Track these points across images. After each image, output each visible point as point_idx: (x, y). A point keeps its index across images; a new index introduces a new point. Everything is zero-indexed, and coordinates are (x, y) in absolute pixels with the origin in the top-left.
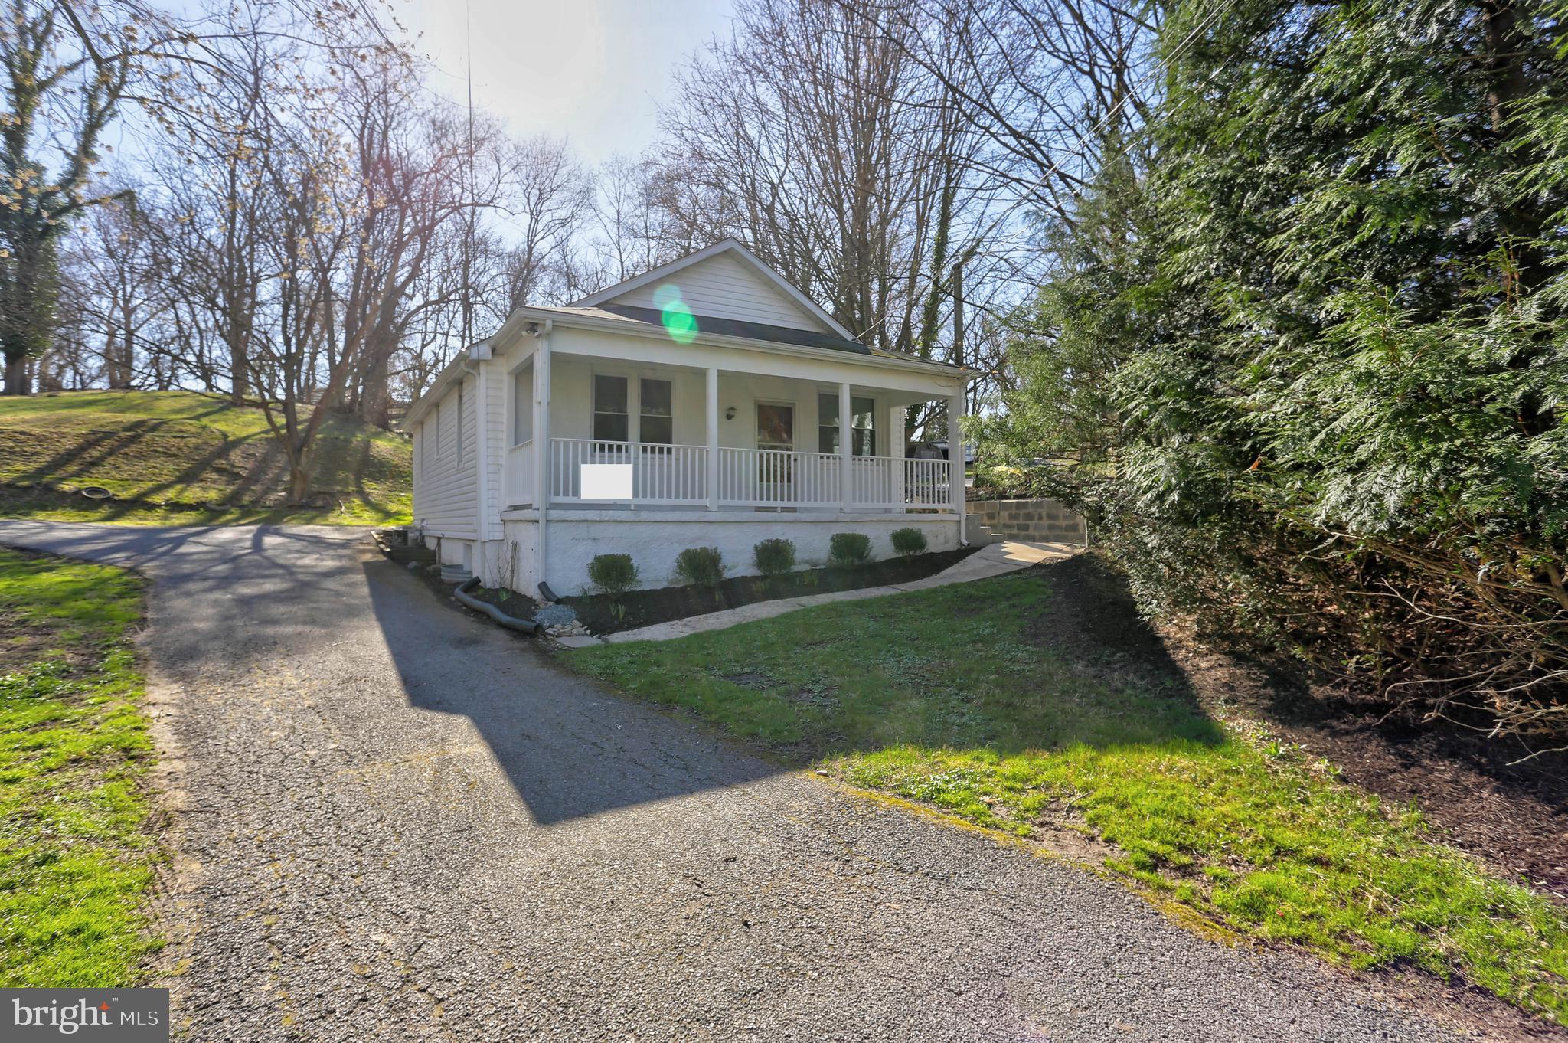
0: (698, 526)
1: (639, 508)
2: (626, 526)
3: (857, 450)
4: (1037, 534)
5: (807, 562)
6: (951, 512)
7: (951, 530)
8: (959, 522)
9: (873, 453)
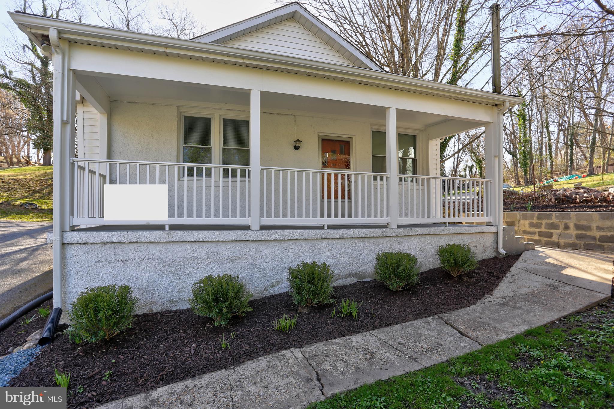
0: (239, 245)
1: (173, 228)
2: (159, 247)
3: (403, 170)
4: (562, 241)
5: (353, 275)
6: (488, 224)
7: (489, 240)
8: (497, 233)
9: (415, 173)
